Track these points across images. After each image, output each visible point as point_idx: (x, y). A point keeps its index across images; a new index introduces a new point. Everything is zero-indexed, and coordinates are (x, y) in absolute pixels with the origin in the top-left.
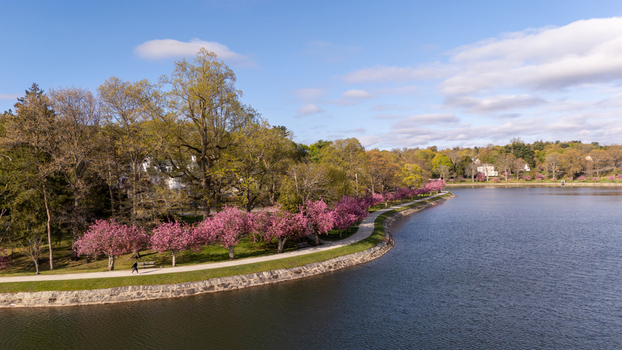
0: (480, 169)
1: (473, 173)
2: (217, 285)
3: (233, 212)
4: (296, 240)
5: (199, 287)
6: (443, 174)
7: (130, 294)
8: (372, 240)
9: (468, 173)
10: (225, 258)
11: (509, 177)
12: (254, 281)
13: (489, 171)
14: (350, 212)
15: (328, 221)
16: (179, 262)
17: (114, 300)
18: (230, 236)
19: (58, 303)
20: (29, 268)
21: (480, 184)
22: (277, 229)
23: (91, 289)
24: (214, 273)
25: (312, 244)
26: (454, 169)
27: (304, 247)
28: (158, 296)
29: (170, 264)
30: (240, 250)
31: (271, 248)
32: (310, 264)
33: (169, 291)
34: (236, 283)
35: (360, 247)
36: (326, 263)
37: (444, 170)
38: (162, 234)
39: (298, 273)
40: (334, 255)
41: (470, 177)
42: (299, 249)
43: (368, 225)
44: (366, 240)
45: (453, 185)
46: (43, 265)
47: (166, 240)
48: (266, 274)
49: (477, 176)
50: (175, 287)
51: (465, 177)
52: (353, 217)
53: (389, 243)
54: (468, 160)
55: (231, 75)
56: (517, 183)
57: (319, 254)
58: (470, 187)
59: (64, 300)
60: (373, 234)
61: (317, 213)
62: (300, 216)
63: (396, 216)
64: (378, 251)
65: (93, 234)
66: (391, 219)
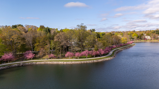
0: (146, 37)
1: (144, 38)
2: (85, 62)
4: (97, 56)
5: (83, 62)
6: (135, 38)
7: (73, 62)
8: (111, 56)
9: (142, 38)
10: (86, 58)
11: (154, 39)
12: (90, 62)
13: (149, 37)
14: (107, 51)
15: (103, 52)
16: (79, 58)
17: (72, 63)
18: (87, 55)
19: (64, 63)
20: (57, 58)
21: (145, 41)
22: (94, 54)
23: (68, 61)
25: (100, 56)
26: (138, 37)
27: (98, 57)
28: (77, 63)
29: (78, 58)
30: (88, 57)
31: (93, 57)
32: (99, 60)
34: (88, 62)
35: (108, 57)
36: (102, 60)
37: (135, 37)
38: (77, 54)
39: (97, 61)
40: (103, 58)
41: (143, 39)
42: (97, 57)
43: (111, 53)
45: (138, 41)
46: (59, 58)
47: (77, 55)
48: (92, 61)
49: (145, 39)
50: (79, 62)
51: (141, 39)
52: (107, 52)
53: (114, 56)
54: (142, 34)
55: (86, 27)
56: (156, 41)
57: (101, 58)
58: (143, 42)
59: (65, 63)
60: (111, 55)
61: (101, 51)
62: (98, 52)
63: (118, 50)
64: (112, 58)
65: (67, 54)
66: (117, 51)
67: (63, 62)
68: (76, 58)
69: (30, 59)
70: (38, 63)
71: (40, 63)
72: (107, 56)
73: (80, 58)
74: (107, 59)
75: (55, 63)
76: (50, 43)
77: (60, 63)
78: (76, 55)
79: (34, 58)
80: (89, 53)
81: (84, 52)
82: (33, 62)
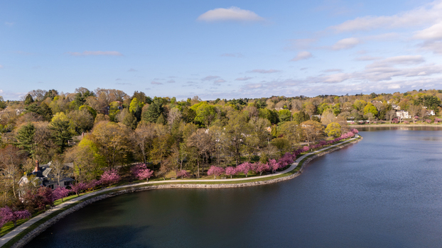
0: (398, 114)
1: (392, 117)
2: (244, 185)
3: (246, 163)
4: (266, 172)
5: (239, 185)
6: (369, 118)
7: (223, 186)
8: (293, 172)
9: (387, 117)
10: (244, 177)
11: (417, 120)
12: (253, 184)
13: (405, 115)
14: (286, 161)
15: (276, 166)
18: (247, 170)
19: (206, 186)
20: (192, 177)
21: (395, 125)
22: (259, 169)
23: (214, 184)
24: (243, 181)
25: (271, 172)
26: (377, 114)
27: (269, 174)
28: (230, 187)
29: (230, 178)
30: (248, 174)
31: (258, 174)
32: (270, 180)
33: (232, 186)
34: (249, 184)
35: (287, 174)
36: (275, 180)
37: (370, 115)
39: (266, 182)
40: (277, 177)
41: (389, 120)
42: (266, 174)
43: (296, 164)
44: (291, 172)
45: (375, 125)
46: (195, 177)
47: (230, 172)
48: (257, 182)
51: (385, 120)
52: (286, 164)
53: (300, 172)
54: (390, 107)
56: (421, 124)
57: (273, 177)
59: (208, 186)
60: (295, 168)
61: (272, 164)
62: (267, 166)
63: (314, 157)
64: (294, 176)
65: (212, 169)
66: (310, 159)
67: (204, 185)
68: (228, 177)
69: (145, 180)
70: (160, 187)
71: (163, 187)
72: (285, 172)
73: (234, 176)
74: (285, 178)
75: (191, 186)
76: (179, 149)
77: (199, 186)
78: (227, 171)
79: (152, 178)
80: (251, 169)
81: (242, 165)
82: (152, 185)
